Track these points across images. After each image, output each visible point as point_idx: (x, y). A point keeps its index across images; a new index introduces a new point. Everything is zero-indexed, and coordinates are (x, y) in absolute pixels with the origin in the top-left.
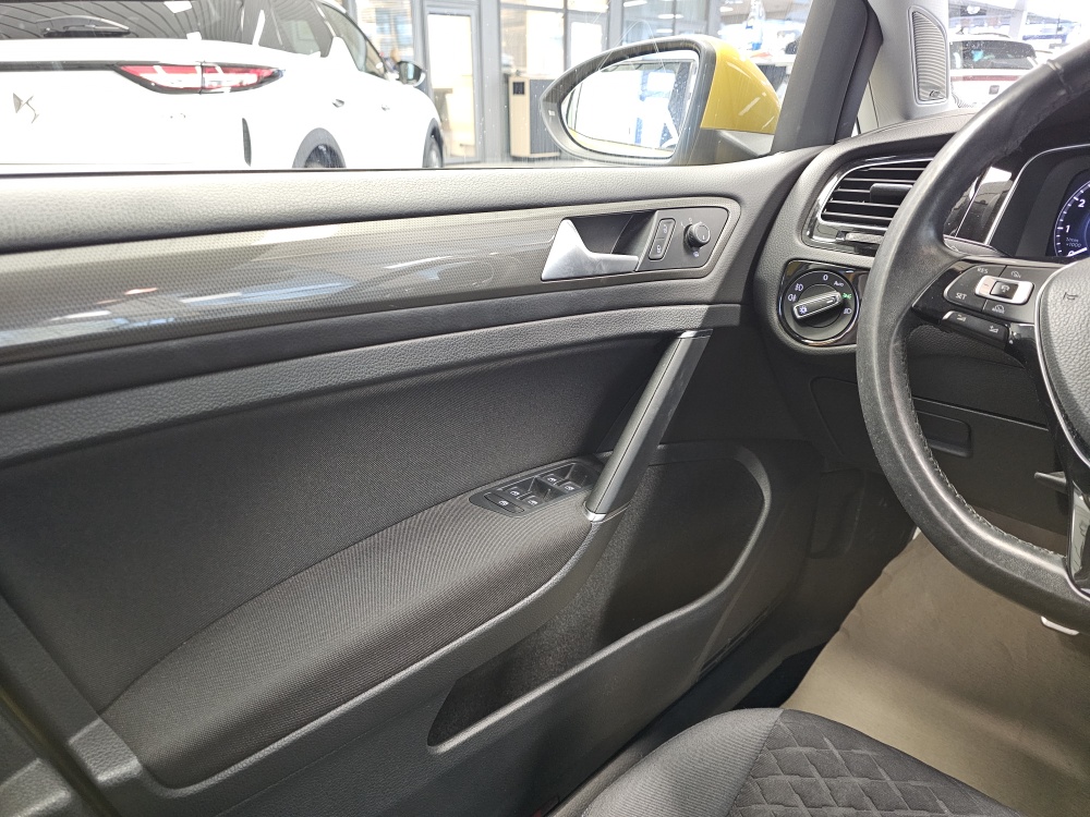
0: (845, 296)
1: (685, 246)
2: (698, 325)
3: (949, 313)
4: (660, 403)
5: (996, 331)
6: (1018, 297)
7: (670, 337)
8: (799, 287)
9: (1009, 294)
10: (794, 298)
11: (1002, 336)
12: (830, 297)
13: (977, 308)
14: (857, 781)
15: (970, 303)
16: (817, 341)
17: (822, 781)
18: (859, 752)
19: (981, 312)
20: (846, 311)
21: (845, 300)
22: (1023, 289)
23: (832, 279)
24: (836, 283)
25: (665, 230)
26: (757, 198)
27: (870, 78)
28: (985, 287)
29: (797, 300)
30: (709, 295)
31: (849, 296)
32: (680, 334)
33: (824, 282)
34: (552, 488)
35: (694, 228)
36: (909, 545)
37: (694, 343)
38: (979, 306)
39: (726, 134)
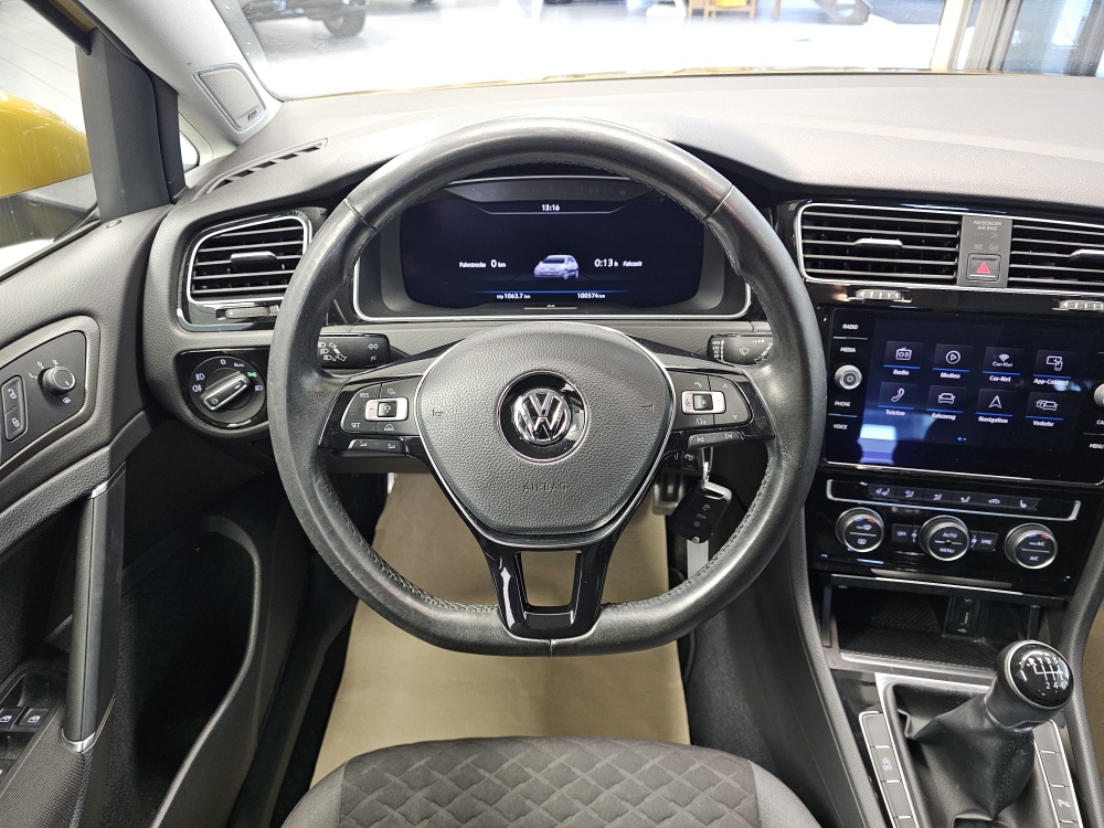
0: (250, 374)
1: (48, 400)
2: (106, 474)
3: (353, 442)
4: (101, 581)
5: (393, 447)
6: (400, 414)
7: (79, 505)
8: (199, 377)
9: (392, 413)
10: (199, 388)
11: (399, 449)
12: (236, 381)
13: (373, 432)
14: (420, 795)
15: (365, 430)
16: (239, 423)
17: (396, 814)
18: (415, 767)
19: (377, 434)
20: (257, 388)
21: (251, 378)
22: (401, 404)
23: (230, 363)
24: (236, 365)
25: (13, 395)
26: (111, 298)
27: (181, 128)
28: (373, 410)
29: (203, 391)
30: (104, 434)
31: (254, 375)
32: (90, 494)
33: (223, 366)
34: (11, 734)
35: (50, 376)
36: (388, 500)
37: (111, 495)
38: (373, 430)
39: (34, 194)
